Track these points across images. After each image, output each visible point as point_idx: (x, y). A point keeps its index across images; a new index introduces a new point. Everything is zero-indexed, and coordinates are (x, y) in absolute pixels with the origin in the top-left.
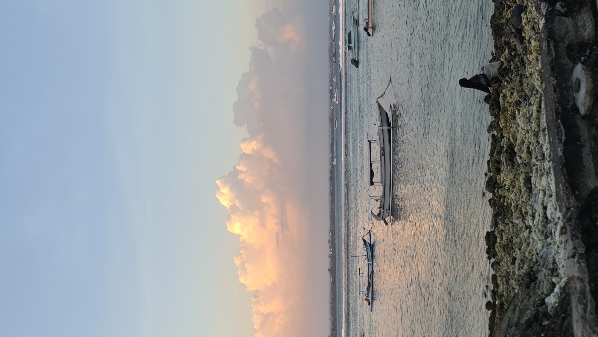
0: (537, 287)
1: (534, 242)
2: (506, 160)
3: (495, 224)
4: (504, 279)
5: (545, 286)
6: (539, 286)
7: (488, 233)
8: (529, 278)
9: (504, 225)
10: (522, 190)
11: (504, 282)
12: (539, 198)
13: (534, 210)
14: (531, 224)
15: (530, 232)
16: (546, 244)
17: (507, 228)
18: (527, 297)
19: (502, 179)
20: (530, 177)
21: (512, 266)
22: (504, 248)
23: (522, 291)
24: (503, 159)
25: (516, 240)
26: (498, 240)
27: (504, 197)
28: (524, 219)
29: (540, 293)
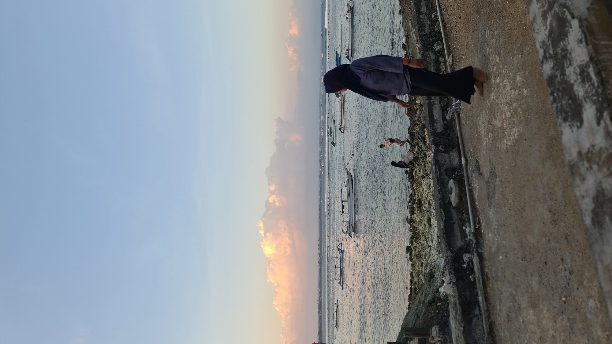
0: (434, 281)
1: (433, 255)
2: (417, 207)
3: (411, 242)
4: (417, 274)
5: (439, 282)
6: (436, 281)
7: (407, 247)
8: (430, 276)
9: (416, 243)
10: (426, 225)
11: (417, 276)
12: (435, 230)
13: (432, 237)
14: (431, 245)
15: (431, 249)
16: (439, 257)
17: (418, 245)
18: (429, 287)
19: (415, 218)
20: (430, 218)
21: (420, 267)
22: (416, 256)
23: (426, 283)
24: (415, 207)
25: (423, 253)
26: (413, 252)
27: (416, 228)
28: (427, 241)
29: (436, 285)
